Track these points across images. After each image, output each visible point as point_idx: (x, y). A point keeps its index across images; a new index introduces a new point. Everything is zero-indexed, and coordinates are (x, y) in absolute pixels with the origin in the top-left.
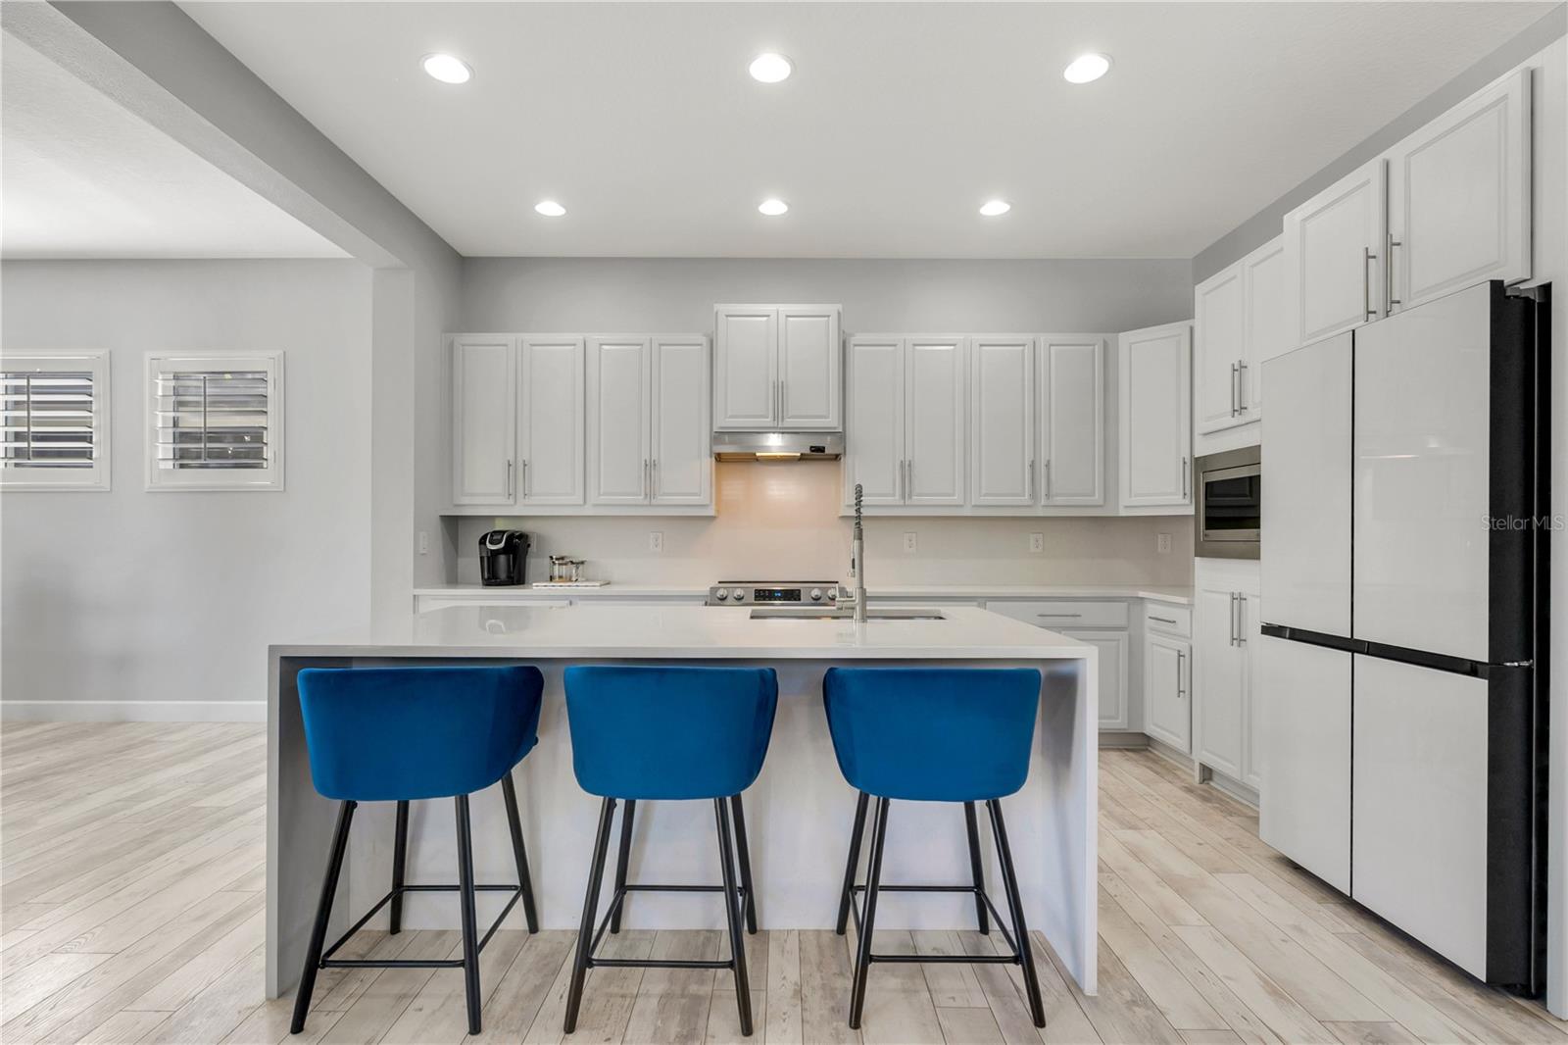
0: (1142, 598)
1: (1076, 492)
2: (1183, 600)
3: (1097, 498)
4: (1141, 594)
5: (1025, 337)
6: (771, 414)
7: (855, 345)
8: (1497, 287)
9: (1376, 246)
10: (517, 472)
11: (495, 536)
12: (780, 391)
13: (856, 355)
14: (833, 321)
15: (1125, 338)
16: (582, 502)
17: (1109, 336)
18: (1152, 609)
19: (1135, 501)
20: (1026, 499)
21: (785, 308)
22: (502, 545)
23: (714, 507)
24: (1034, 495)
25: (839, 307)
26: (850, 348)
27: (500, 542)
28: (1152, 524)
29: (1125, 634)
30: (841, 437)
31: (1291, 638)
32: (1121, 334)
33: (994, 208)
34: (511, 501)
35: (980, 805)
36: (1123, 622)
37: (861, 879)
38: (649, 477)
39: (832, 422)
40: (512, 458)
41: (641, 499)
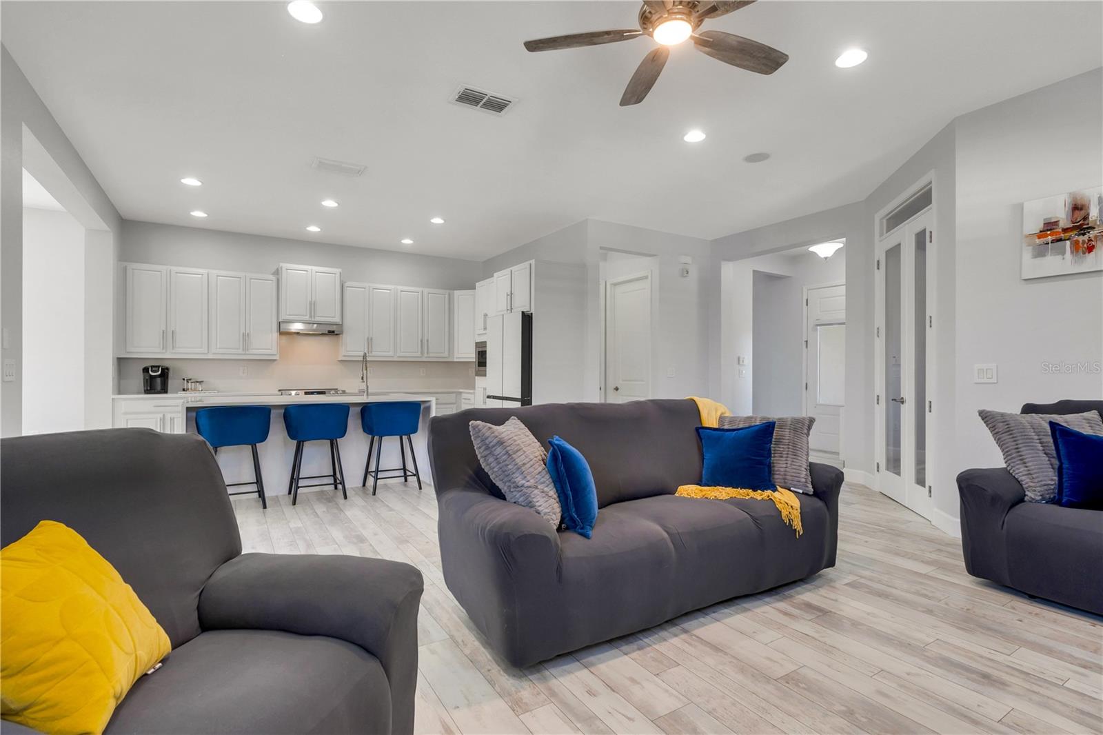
0: (461, 392)
1: (437, 352)
2: (472, 391)
3: (446, 354)
4: (461, 390)
5: (419, 289)
6: (308, 315)
7: (347, 287)
8: (523, 312)
9: (509, 293)
10: (168, 337)
11: (155, 368)
12: (313, 305)
13: (348, 291)
14: (338, 275)
15: (457, 293)
16: (206, 352)
17: (451, 292)
18: (464, 396)
19: (460, 356)
20: (419, 354)
21: (316, 268)
22: (160, 372)
23: (278, 355)
24: (422, 353)
25: (340, 270)
26: (345, 288)
27: (158, 371)
28: (466, 364)
29: (455, 406)
30: (341, 326)
31: (493, 398)
32: (455, 291)
34: (164, 351)
35: (405, 438)
36: (454, 401)
37: (373, 468)
38: (244, 340)
39: (337, 320)
40: (164, 329)
41: (240, 351)
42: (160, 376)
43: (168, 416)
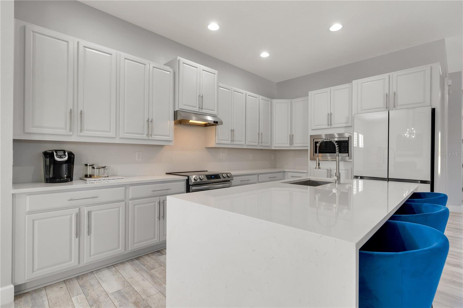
0: (287, 172)
1: (265, 142)
2: (303, 171)
3: (269, 144)
5: (257, 96)
6: (198, 107)
9: (388, 93)
10: (75, 117)
11: (61, 152)
13: (220, 91)
14: (216, 76)
15: (275, 101)
16: (114, 136)
17: (271, 100)
18: (291, 174)
19: (276, 145)
23: (173, 142)
25: (217, 72)
27: (64, 156)
33: (265, 55)
34: (71, 133)
38: (148, 126)
39: (216, 113)
40: (72, 108)
41: (145, 136)
42: (66, 162)
43: (85, 210)
